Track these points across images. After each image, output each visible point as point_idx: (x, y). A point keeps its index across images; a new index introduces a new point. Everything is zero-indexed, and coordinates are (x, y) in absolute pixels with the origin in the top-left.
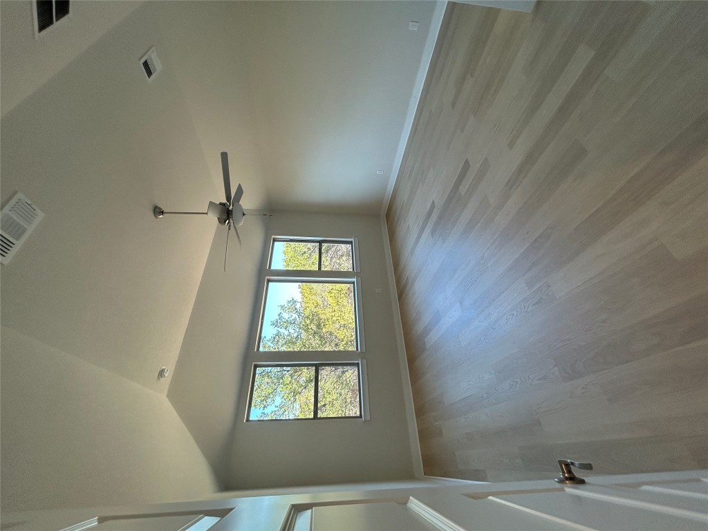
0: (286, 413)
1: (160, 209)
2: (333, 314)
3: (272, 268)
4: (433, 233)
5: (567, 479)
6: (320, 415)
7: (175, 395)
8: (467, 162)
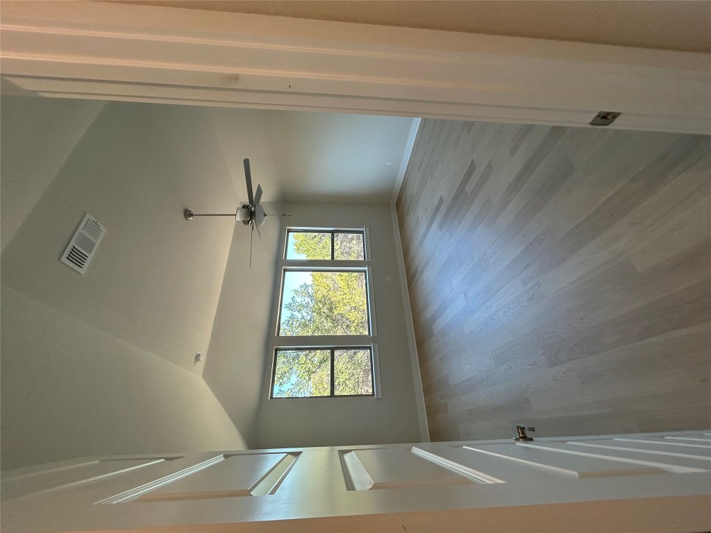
0: (302, 390)
1: (190, 212)
2: (344, 297)
3: (288, 258)
4: (441, 227)
5: (521, 438)
6: (337, 393)
7: (209, 375)
8: (473, 163)
